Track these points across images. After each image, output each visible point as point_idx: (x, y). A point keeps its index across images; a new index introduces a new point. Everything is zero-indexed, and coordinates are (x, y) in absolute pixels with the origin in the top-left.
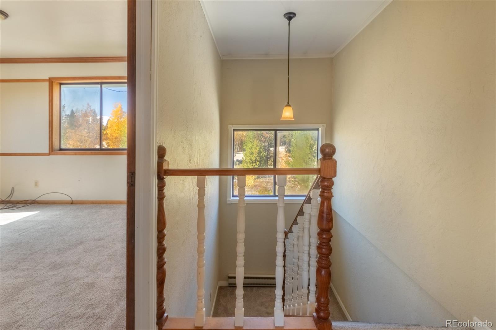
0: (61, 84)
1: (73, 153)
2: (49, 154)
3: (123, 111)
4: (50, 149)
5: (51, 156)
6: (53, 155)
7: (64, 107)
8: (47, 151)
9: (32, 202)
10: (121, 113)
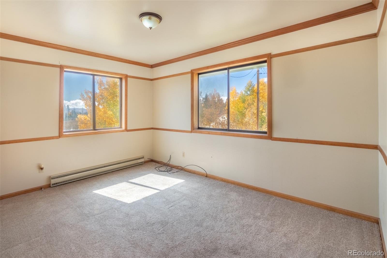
0: (199, 74)
1: (207, 133)
2: (191, 132)
3: (237, 92)
4: (192, 128)
5: (192, 134)
6: (194, 132)
7: (201, 93)
8: (190, 129)
9: (181, 168)
10: (235, 94)
